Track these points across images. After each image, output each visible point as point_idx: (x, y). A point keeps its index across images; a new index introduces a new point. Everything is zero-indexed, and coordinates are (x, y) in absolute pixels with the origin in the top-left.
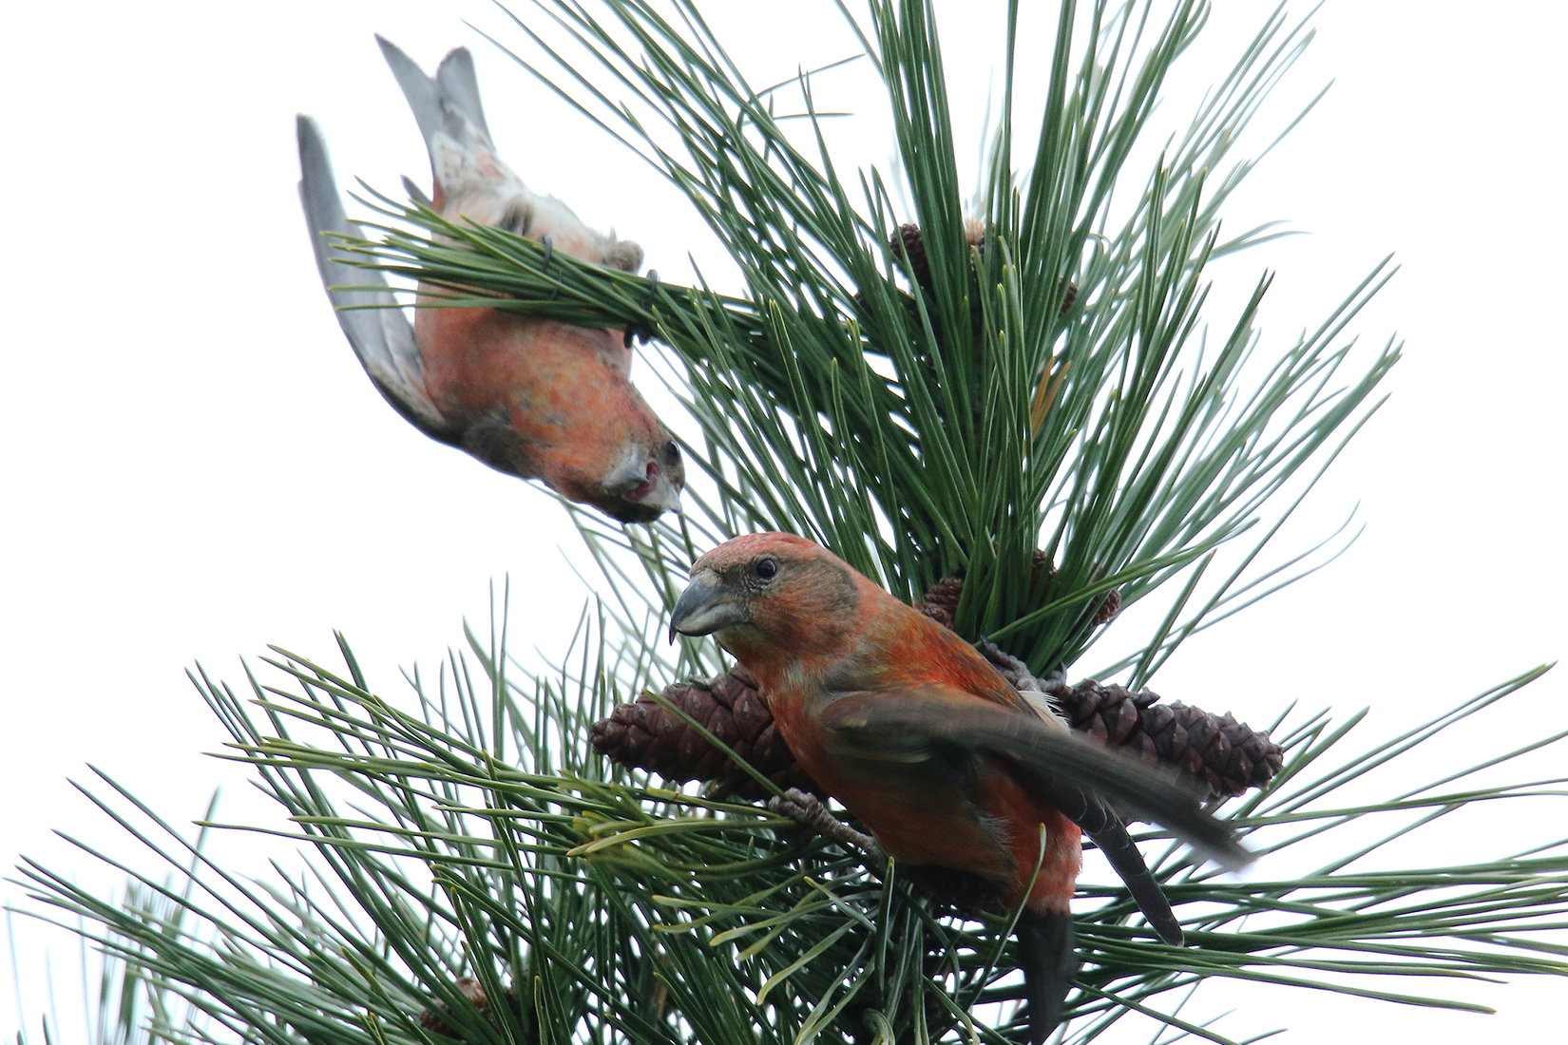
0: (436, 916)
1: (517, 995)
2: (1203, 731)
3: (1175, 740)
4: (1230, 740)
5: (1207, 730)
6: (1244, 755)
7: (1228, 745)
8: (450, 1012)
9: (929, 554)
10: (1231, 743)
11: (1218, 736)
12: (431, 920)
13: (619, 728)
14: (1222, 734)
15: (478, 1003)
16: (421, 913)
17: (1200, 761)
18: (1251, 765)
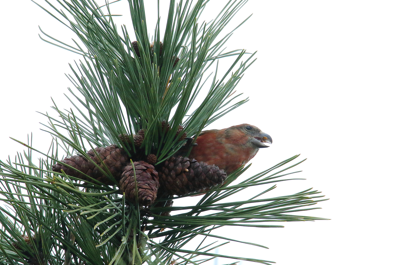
0: (17, 221)
1: (36, 239)
2: (206, 169)
3: (199, 170)
4: (213, 171)
5: (207, 168)
6: (216, 175)
7: (212, 172)
8: (19, 243)
9: (139, 124)
10: (213, 172)
11: (210, 170)
12: (15, 223)
13: (59, 166)
14: (211, 170)
15: (26, 241)
16: (13, 221)
17: (205, 176)
18: (217, 177)
